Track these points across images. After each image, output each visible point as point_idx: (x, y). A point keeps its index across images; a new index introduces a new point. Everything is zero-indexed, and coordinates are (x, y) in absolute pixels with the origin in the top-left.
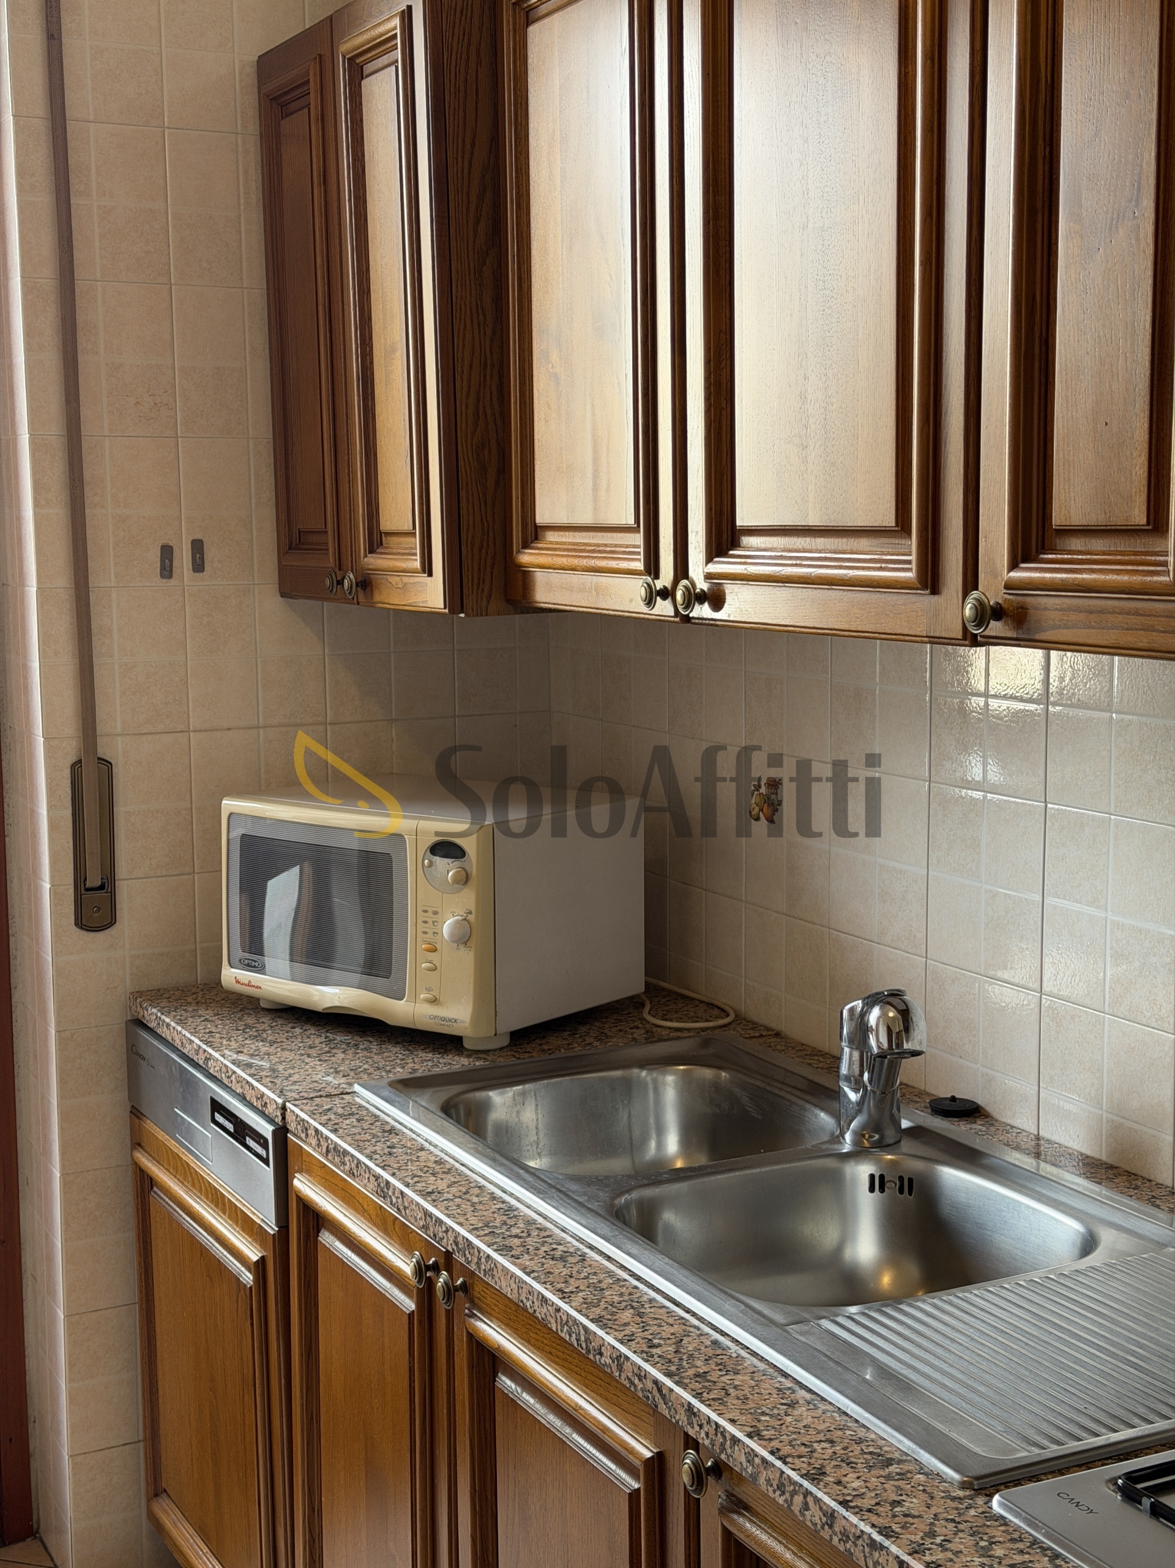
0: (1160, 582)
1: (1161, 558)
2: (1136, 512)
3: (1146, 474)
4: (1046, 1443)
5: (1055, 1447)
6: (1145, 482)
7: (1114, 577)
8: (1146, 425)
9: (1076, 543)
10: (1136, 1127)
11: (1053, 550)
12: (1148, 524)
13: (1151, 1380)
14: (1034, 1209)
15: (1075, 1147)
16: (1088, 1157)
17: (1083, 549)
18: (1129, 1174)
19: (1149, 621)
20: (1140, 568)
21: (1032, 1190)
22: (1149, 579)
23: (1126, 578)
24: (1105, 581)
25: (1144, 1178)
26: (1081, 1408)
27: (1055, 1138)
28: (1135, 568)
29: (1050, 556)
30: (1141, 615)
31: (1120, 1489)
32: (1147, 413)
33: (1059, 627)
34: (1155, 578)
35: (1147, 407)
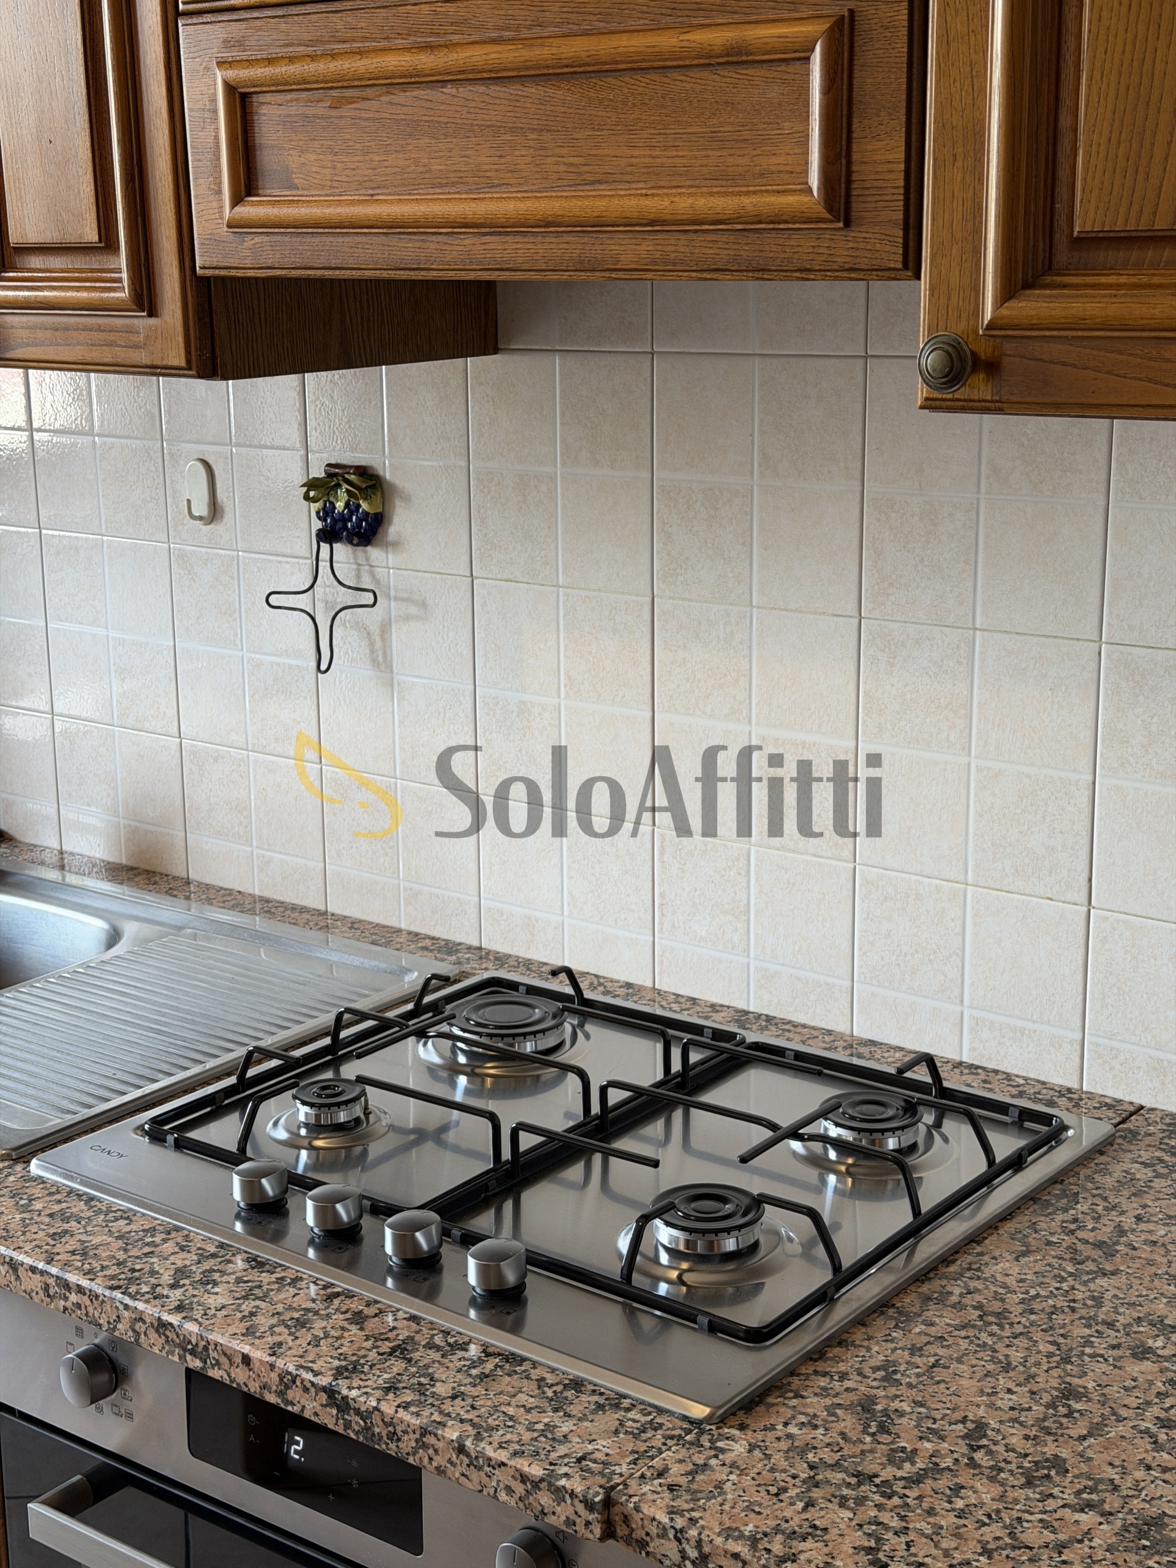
0: (117, 298)
1: (116, 275)
2: (88, 229)
3: (93, 192)
4: (78, 1108)
5: (86, 1111)
6: (93, 200)
7: (75, 294)
8: (88, 144)
9: (35, 261)
10: (153, 828)
11: (14, 269)
12: (100, 241)
13: (172, 1041)
14: (60, 916)
15: (97, 856)
16: (109, 863)
17: (42, 267)
18: (148, 872)
19: (112, 337)
20: (98, 285)
21: (58, 899)
22: (106, 295)
23: (85, 294)
24: (65, 298)
25: (161, 874)
26: (110, 1075)
27: (77, 850)
28: (93, 284)
29: (11, 274)
30: (103, 331)
31: (147, 1133)
32: (88, 131)
33: (28, 345)
34: (112, 295)
35: (87, 126)
